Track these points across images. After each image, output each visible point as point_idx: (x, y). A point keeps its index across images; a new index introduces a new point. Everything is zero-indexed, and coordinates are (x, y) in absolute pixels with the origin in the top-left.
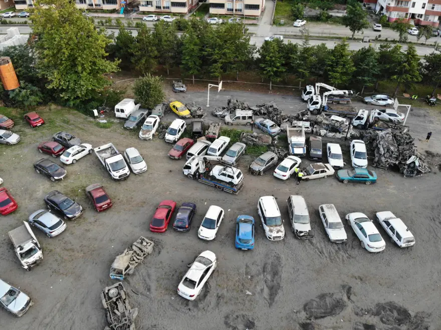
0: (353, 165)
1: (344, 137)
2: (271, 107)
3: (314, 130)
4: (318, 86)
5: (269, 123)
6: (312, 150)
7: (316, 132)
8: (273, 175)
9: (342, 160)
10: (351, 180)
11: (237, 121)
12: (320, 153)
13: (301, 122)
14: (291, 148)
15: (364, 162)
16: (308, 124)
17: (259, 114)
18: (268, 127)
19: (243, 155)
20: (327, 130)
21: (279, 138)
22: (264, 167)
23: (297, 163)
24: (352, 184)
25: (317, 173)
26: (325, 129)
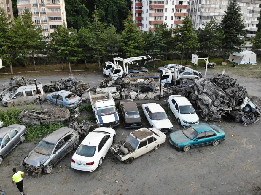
0: (183, 124)
1: (157, 96)
2: (69, 81)
3: (123, 94)
4: (116, 61)
5: (64, 93)
6: (127, 115)
7: (126, 96)
8: (70, 167)
9: (168, 120)
10: (193, 144)
11: (19, 98)
12: (137, 116)
13: (106, 88)
14: (97, 117)
15: (193, 118)
16: (114, 89)
17: (54, 90)
18: (64, 99)
19: (21, 143)
20: (137, 92)
21: (81, 110)
22: (52, 156)
23: (109, 137)
24: (196, 150)
25: (143, 144)
26: (135, 91)
